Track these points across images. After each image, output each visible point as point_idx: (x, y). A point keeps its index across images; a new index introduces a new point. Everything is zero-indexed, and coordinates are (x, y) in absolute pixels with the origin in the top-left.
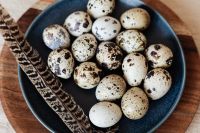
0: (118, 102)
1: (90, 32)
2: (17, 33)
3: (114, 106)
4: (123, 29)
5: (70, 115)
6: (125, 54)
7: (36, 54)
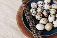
4: (51, 8)
5: (31, 24)
7: (28, 8)
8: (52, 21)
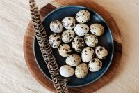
0: (74, 68)
1: (73, 29)
2: (39, 19)
3: (72, 69)
4: (89, 32)
6: (86, 46)
8: (87, 61)
